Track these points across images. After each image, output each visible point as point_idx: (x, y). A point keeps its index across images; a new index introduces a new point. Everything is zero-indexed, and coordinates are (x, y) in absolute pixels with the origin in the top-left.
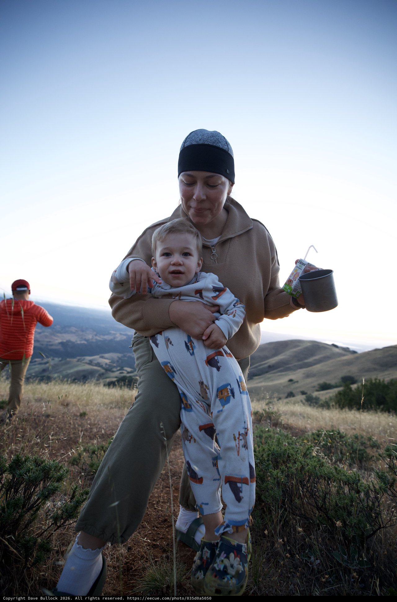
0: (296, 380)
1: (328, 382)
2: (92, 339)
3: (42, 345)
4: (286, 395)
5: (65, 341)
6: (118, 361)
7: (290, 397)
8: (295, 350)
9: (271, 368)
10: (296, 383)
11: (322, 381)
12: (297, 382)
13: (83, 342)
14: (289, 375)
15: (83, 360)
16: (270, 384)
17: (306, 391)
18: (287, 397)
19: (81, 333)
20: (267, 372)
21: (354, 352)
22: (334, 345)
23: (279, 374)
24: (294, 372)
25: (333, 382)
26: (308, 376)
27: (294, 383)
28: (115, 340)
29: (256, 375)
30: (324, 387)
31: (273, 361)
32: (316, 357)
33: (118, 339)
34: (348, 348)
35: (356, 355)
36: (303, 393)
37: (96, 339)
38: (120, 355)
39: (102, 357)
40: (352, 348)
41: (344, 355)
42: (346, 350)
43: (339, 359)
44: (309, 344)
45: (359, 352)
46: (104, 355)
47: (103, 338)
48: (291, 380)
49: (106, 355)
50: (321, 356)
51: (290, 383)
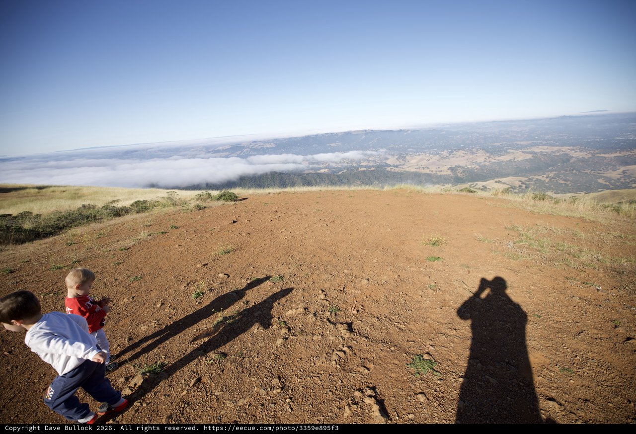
2: (485, 161)
3: (432, 171)
5: (454, 166)
6: (520, 186)
13: (473, 166)
15: (475, 186)
19: (471, 156)
28: (516, 160)
33: (520, 159)
37: (490, 161)
38: (523, 179)
39: (499, 182)
46: (500, 179)
47: (498, 160)
49: (504, 180)
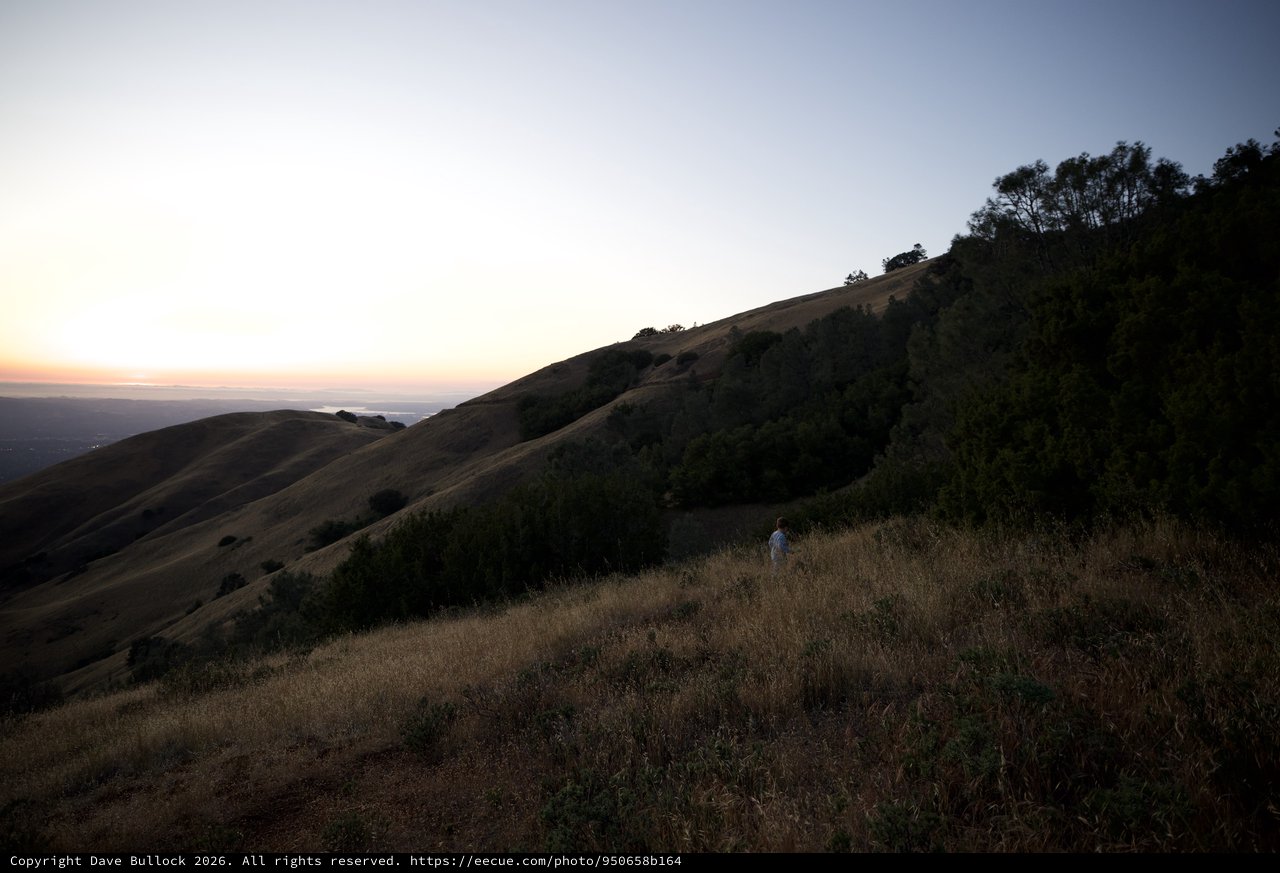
0: (244, 537)
1: (336, 520)
4: (217, 588)
7: (232, 590)
8: (229, 446)
9: (154, 518)
10: (246, 544)
11: (319, 520)
12: (249, 539)
14: (220, 527)
16: (157, 568)
17: (278, 560)
18: (219, 595)
20: (139, 536)
21: (397, 426)
22: (343, 415)
23: (186, 529)
24: (236, 515)
25: (349, 517)
26: (278, 516)
27: (239, 545)
29: (99, 556)
30: (328, 535)
31: (158, 493)
32: (296, 459)
34: (381, 417)
35: (401, 434)
36: (270, 567)
40: (390, 415)
41: (372, 439)
42: (377, 423)
43: (359, 452)
44: (274, 424)
45: (408, 425)
48: (227, 541)
50: (312, 451)
51: (225, 547)
